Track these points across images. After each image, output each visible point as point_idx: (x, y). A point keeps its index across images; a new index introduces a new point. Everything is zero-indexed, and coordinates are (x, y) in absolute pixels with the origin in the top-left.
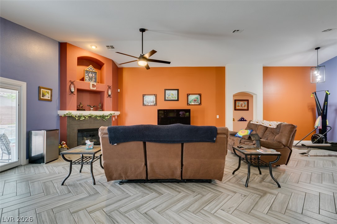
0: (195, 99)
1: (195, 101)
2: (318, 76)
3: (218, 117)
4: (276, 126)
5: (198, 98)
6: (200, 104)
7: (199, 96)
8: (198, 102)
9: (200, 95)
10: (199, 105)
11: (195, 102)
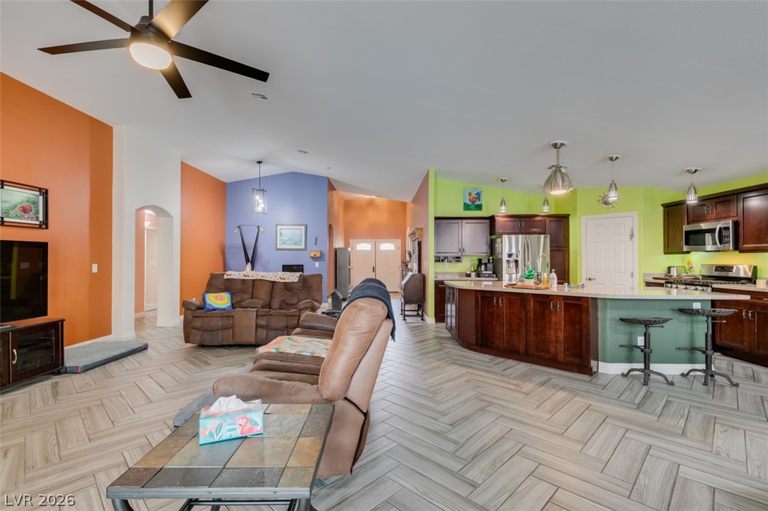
0: (25, 204)
1: (25, 210)
2: (260, 203)
3: (95, 268)
4: (297, 279)
5: (35, 203)
6: (45, 224)
7: (41, 198)
8: (37, 219)
9: (45, 193)
10: (40, 227)
11: (26, 215)
